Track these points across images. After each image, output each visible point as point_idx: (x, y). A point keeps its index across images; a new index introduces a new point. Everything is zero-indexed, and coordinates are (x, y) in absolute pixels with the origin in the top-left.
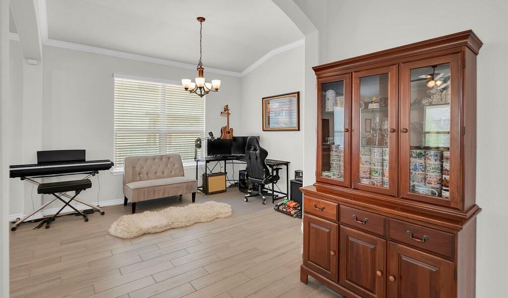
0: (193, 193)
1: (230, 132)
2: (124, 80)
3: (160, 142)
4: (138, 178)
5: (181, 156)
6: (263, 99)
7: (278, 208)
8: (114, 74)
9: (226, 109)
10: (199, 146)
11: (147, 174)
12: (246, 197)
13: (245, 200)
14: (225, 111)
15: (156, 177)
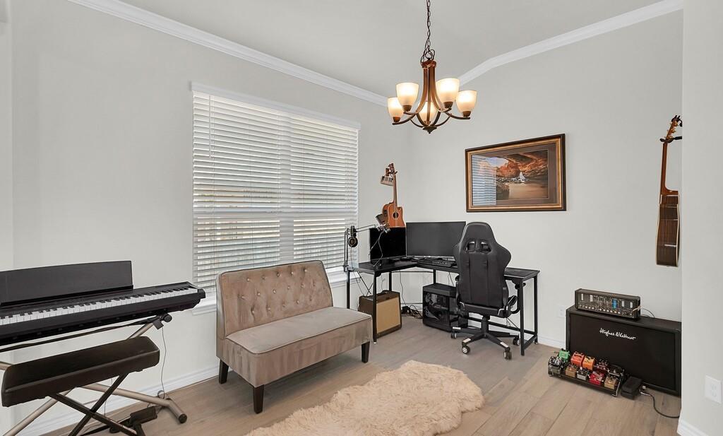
0: (362, 345)
1: (398, 213)
2: (213, 98)
3: (281, 236)
4: (251, 319)
5: (324, 263)
6: (467, 151)
7: (563, 371)
8: (193, 84)
9: (391, 171)
10: (353, 242)
11: (267, 307)
12: (464, 345)
13: (465, 350)
14: (388, 174)
15: (285, 313)
